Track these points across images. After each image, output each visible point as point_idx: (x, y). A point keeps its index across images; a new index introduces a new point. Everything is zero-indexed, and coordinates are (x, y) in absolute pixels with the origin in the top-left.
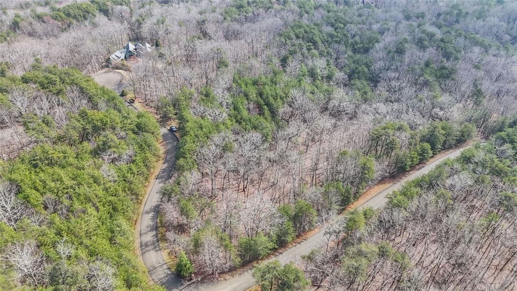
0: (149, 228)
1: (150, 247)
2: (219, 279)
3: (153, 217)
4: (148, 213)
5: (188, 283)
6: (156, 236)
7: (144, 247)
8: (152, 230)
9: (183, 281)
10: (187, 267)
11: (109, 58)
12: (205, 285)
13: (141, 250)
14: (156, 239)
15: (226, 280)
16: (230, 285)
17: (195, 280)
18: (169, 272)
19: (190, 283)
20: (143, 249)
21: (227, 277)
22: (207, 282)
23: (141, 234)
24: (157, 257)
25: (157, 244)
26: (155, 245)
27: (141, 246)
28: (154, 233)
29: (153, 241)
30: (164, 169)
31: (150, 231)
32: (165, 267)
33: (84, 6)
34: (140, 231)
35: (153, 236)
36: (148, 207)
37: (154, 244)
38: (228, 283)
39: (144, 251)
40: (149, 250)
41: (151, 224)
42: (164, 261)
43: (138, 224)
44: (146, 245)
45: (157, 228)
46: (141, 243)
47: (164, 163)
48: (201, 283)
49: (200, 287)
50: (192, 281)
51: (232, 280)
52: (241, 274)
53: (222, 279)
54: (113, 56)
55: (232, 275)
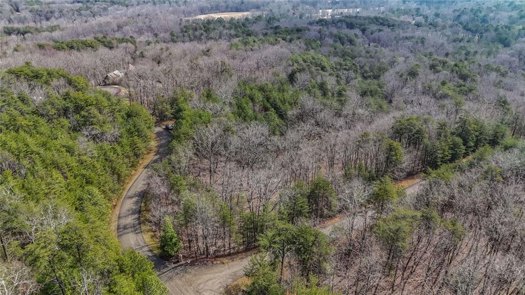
0: (131, 212)
1: (130, 229)
2: (215, 263)
3: (137, 201)
4: (131, 197)
5: (174, 266)
6: (139, 219)
7: (121, 230)
8: (133, 213)
9: (167, 264)
10: (174, 240)
11: (108, 76)
12: (196, 268)
13: (118, 232)
14: (137, 222)
15: (223, 263)
16: (229, 268)
17: (183, 262)
18: (150, 254)
19: (176, 265)
20: (120, 231)
21: (225, 260)
22: (198, 264)
23: (119, 218)
24: (137, 240)
25: (138, 227)
26: (136, 228)
27: (118, 228)
28: (136, 216)
29: (134, 224)
30: (154, 160)
31: (132, 214)
32: (146, 249)
33: (89, 42)
34: (119, 214)
35: (135, 219)
36: (132, 192)
37: (134, 227)
38: (226, 267)
39: (120, 233)
40: (128, 233)
41: (134, 207)
42: (145, 243)
43: (118, 208)
44: (125, 228)
45: (140, 212)
46: (118, 226)
47: (155, 155)
48: (190, 265)
49: (190, 270)
50: (179, 264)
51: (231, 264)
52: (243, 258)
53: (219, 262)
54: (111, 75)
55: (231, 259)
